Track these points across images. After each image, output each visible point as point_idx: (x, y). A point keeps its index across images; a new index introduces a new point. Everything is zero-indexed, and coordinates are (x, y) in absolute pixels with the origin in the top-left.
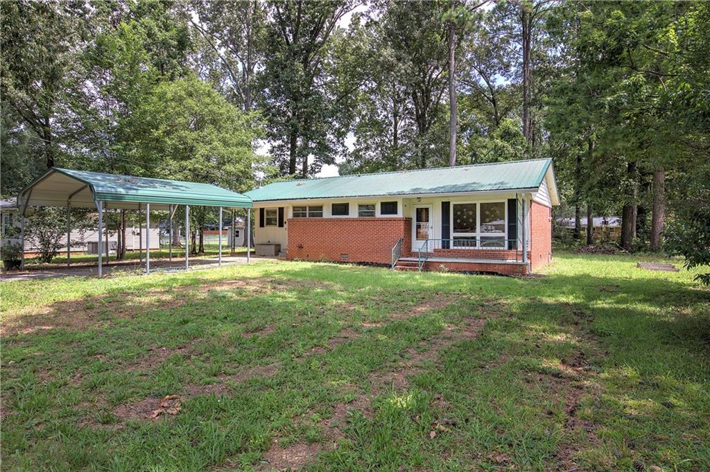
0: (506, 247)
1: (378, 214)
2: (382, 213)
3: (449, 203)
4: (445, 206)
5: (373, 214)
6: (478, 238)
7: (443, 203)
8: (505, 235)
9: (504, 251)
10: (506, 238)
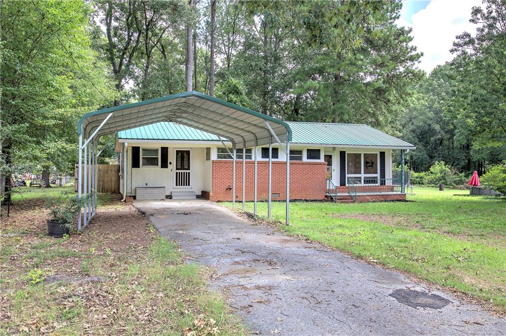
0: (378, 184)
1: (305, 159)
2: (308, 158)
3: (345, 152)
4: (342, 154)
5: (300, 158)
6: (363, 178)
7: (341, 152)
8: (378, 175)
9: (378, 186)
10: (379, 178)
